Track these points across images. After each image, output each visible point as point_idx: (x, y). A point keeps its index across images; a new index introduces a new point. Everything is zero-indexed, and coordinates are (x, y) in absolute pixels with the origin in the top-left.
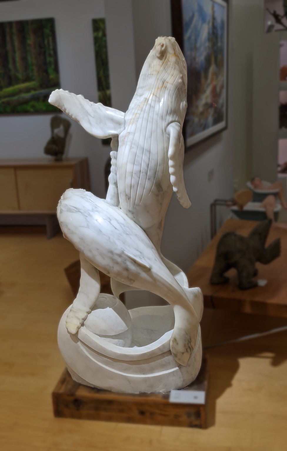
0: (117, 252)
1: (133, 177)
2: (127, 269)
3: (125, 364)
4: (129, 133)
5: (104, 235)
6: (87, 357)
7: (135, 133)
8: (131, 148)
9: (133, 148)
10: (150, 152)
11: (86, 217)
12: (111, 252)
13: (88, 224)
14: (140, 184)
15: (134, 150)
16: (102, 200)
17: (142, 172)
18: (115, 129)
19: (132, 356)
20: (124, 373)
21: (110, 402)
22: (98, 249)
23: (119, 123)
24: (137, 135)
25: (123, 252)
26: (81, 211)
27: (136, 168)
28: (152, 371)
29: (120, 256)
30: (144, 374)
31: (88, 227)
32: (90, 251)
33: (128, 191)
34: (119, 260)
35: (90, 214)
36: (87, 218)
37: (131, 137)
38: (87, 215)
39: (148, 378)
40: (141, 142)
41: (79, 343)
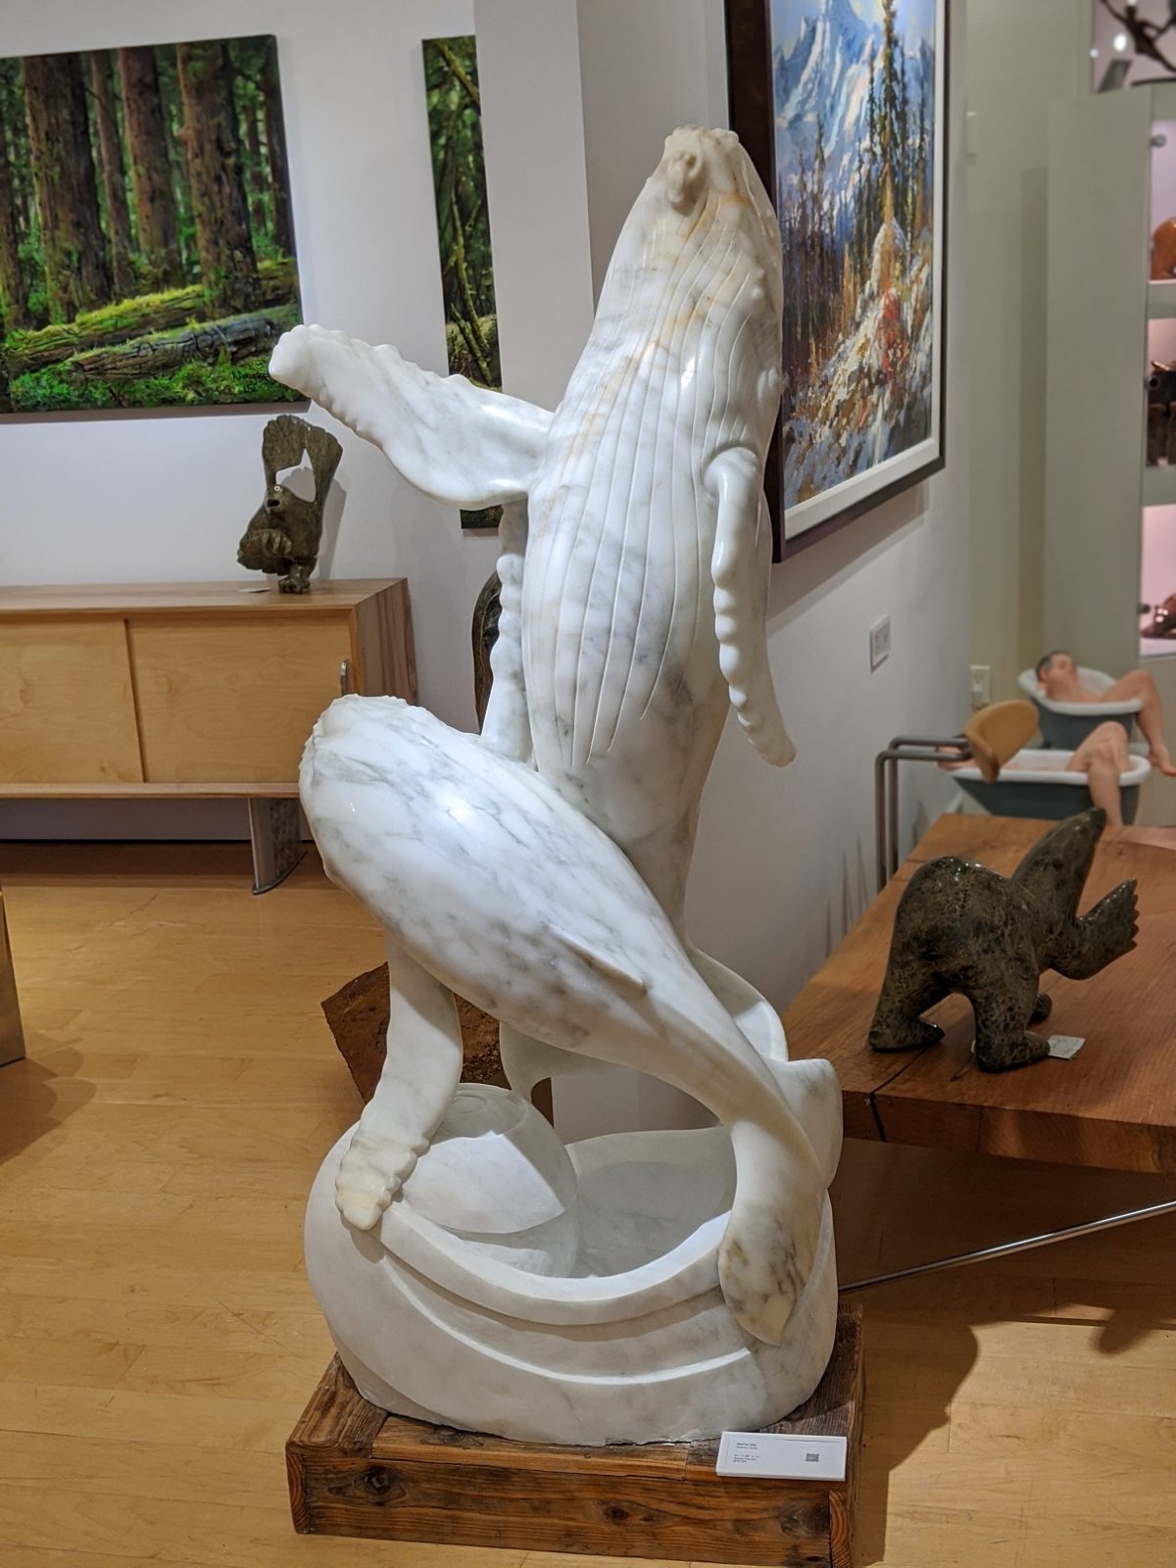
0: (526, 926)
1: (584, 653)
2: (559, 990)
3: (554, 1339)
4: (567, 488)
5: (477, 865)
6: (414, 1314)
7: (588, 490)
8: (575, 542)
9: (582, 542)
10: (643, 558)
11: (411, 798)
12: (504, 928)
13: (415, 826)
14: (609, 677)
15: (586, 551)
16: (467, 737)
17: (615, 634)
18: (515, 472)
19: (580, 1309)
20: (552, 1370)
21: (500, 1475)
22: (453, 918)
23: (529, 452)
24: (596, 496)
25: (546, 928)
26: (389, 777)
27: (594, 619)
28: (653, 1360)
29: (534, 941)
30: (623, 1374)
31: (417, 835)
32: (425, 924)
33: (562, 704)
34: (532, 955)
35: (423, 790)
36: (411, 803)
37: (574, 501)
38: (414, 794)
39: (641, 1388)
40: (612, 523)
41: (385, 1263)
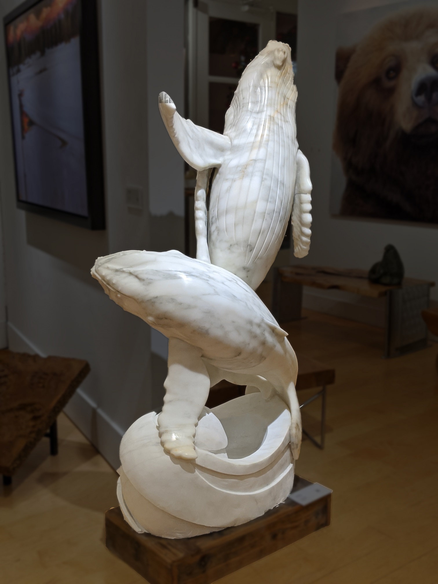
0: (257, 321)
1: (266, 219)
2: (264, 343)
3: (253, 479)
4: (255, 161)
5: (241, 301)
7: (265, 160)
8: (262, 180)
9: (265, 179)
10: (283, 184)
11: (207, 280)
12: (251, 322)
13: (215, 290)
14: (272, 228)
15: (267, 183)
17: (276, 212)
18: (215, 157)
20: (250, 492)
21: (241, 539)
22: (233, 322)
23: (221, 149)
24: (269, 163)
25: (263, 320)
27: (270, 206)
28: (273, 478)
29: (259, 326)
30: (267, 485)
31: (217, 293)
33: (251, 240)
34: (258, 331)
37: (259, 165)
40: (275, 171)
41: (197, 472)
